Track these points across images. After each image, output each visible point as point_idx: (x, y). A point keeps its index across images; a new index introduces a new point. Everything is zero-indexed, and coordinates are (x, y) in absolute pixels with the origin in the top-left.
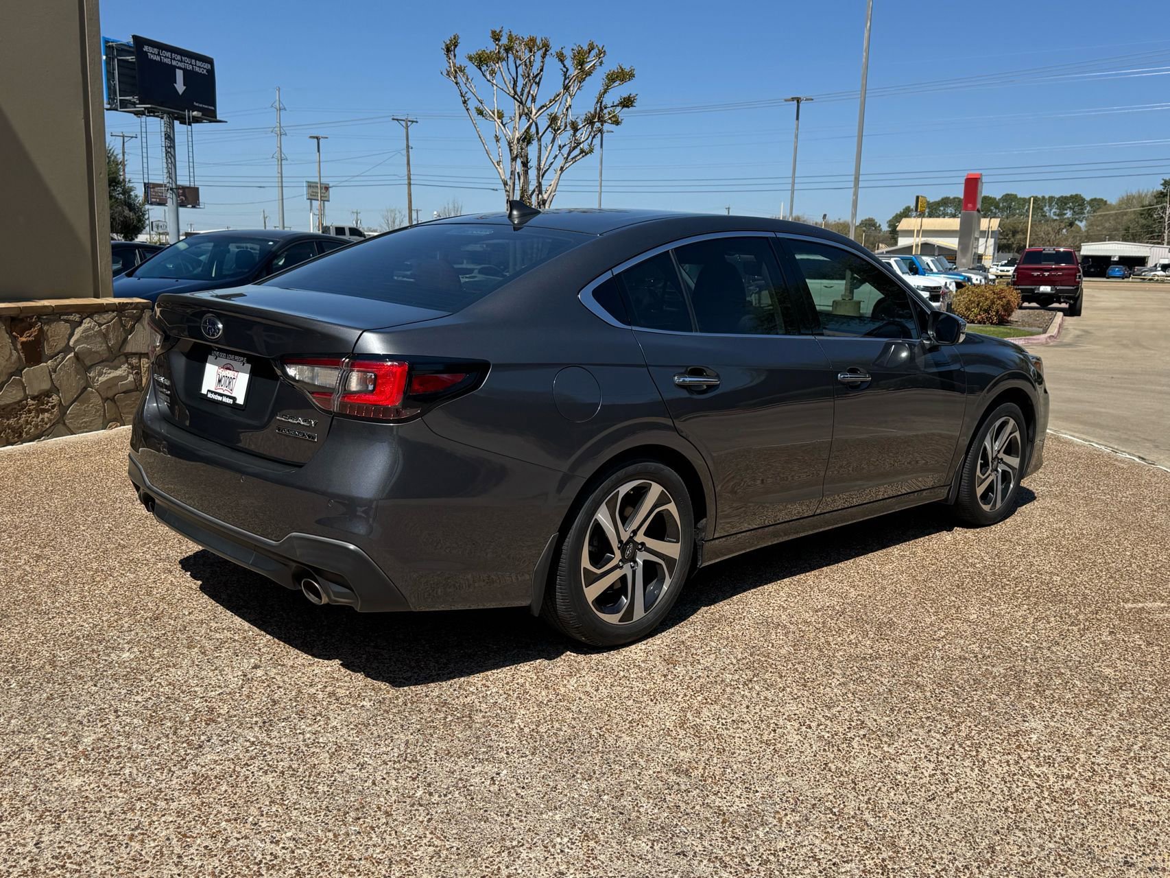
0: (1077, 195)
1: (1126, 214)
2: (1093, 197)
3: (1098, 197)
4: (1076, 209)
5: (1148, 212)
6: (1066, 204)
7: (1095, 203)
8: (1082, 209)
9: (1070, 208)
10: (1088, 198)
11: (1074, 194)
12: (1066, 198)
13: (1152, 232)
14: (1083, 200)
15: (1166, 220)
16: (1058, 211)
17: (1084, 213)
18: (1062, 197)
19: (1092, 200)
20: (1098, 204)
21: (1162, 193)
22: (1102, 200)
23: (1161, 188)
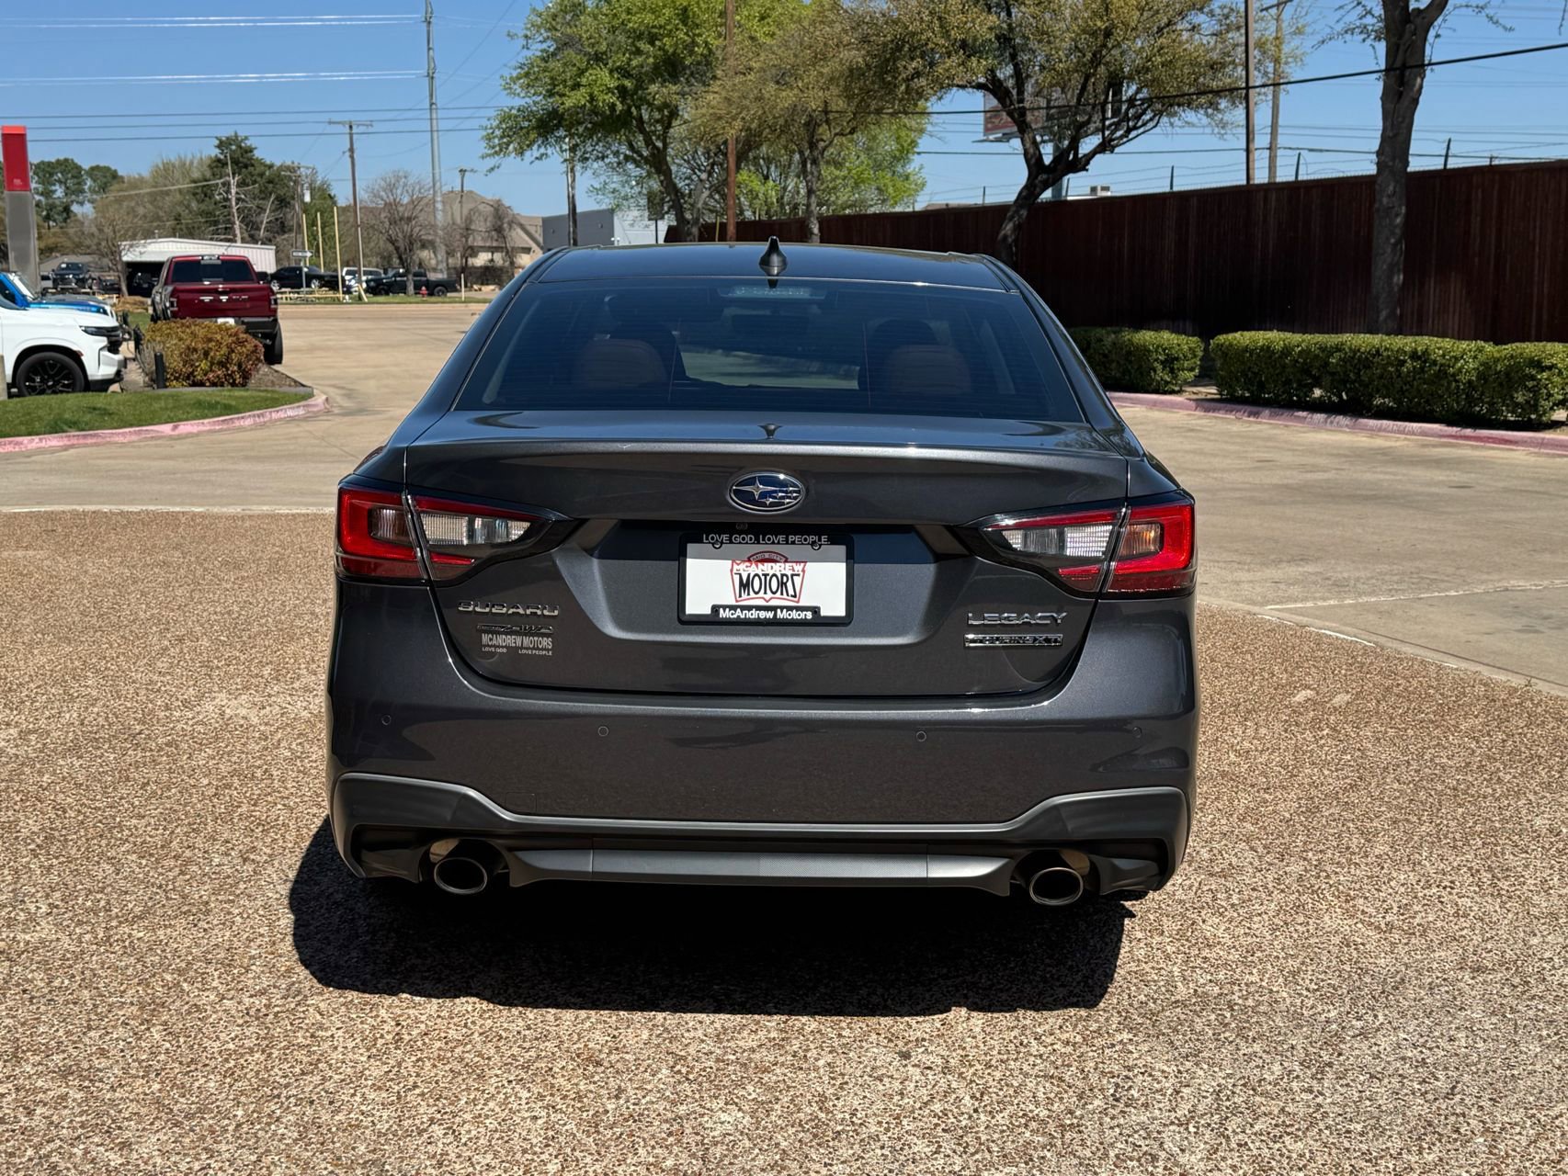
0: (66, 160)
1: (167, 193)
2: (94, 164)
3: (102, 164)
4: (70, 183)
5: (203, 192)
6: (51, 175)
7: (99, 174)
8: (79, 184)
9: (60, 182)
10: (86, 166)
11: (62, 158)
12: (49, 164)
13: (216, 223)
14: (79, 168)
15: (234, 203)
16: (41, 188)
17: (82, 191)
18: (43, 163)
19: (93, 169)
20: (106, 177)
21: (219, 160)
22: (108, 169)
23: (215, 152)
